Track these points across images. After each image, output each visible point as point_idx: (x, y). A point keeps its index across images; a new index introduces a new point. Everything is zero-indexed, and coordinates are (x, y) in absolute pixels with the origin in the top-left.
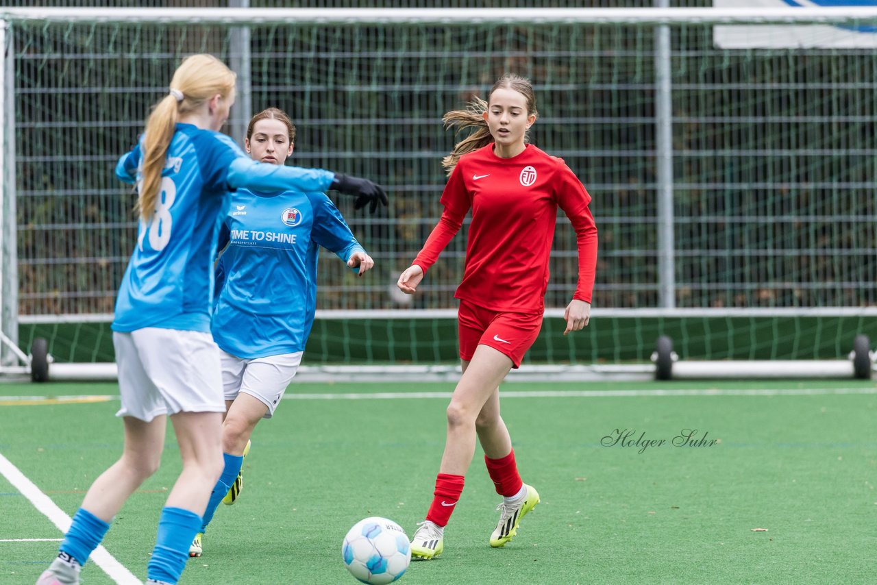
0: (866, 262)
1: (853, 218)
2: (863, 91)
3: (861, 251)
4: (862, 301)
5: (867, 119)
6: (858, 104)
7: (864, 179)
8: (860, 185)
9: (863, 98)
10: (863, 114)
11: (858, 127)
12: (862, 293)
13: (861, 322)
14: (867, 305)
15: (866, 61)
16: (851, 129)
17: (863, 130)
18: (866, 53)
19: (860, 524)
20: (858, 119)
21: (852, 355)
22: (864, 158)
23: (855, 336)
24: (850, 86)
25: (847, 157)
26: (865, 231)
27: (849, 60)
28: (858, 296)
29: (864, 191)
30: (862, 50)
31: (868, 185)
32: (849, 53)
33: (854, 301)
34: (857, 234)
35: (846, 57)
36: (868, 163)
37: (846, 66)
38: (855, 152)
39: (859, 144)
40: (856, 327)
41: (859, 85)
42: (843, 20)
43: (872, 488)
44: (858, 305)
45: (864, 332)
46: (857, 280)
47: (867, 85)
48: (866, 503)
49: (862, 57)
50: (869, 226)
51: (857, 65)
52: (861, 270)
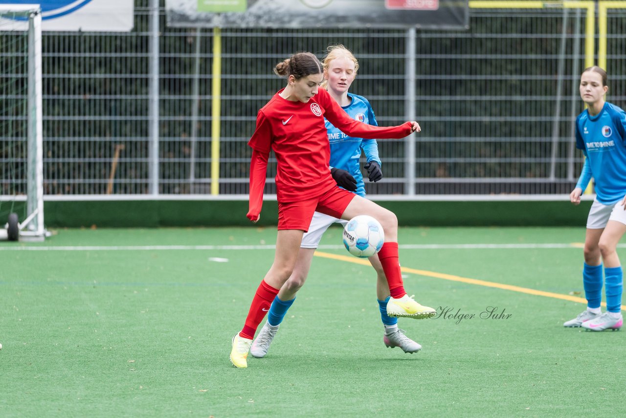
0: (17, 167)
1: (9, 139)
2: (17, 58)
3: (14, 160)
4: (14, 192)
5: (20, 76)
6: (14, 67)
7: (17, 114)
8: (14, 118)
9: (17, 62)
10: (17, 72)
11: (14, 80)
12: (14, 186)
13: (13, 205)
14: (17, 194)
15: (20, 38)
16: (9, 83)
17: (17, 82)
18: (20, 34)
19: (9, 333)
20: (14, 76)
21: (7, 226)
22: (17, 101)
23: (9, 214)
24: (9, 55)
25: (7, 100)
26: (17, 147)
27: (9, 38)
28: (11, 189)
29: (17, 121)
30: (17, 32)
31: (19, 118)
32: (9, 34)
33: (9, 192)
34: (12, 148)
35: (7, 36)
36: (20, 104)
37: (7, 42)
38: (12, 96)
39: (14, 92)
40: (10, 208)
41: (14, 54)
42: (5, 13)
43: (18, 310)
44: (11, 194)
45: (14, 211)
46: (11, 178)
47: (20, 54)
48: (14, 320)
49: (17, 36)
50: (19, 144)
51: (14, 41)
52: (14, 171)
